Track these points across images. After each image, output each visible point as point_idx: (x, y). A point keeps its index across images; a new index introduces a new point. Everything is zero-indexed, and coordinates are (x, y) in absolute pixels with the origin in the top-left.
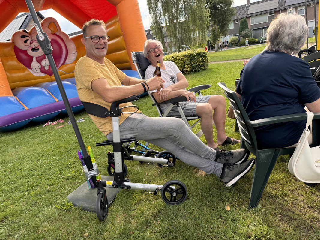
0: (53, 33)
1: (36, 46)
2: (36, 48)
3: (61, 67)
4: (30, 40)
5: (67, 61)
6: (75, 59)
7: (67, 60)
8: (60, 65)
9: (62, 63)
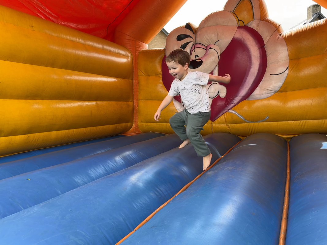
0: (241, 24)
1: (200, 56)
2: (197, 61)
3: (240, 104)
4: (191, 44)
5: (256, 92)
6: (278, 89)
7: (258, 88)
8: (237, 99)
9: (243, 97)
